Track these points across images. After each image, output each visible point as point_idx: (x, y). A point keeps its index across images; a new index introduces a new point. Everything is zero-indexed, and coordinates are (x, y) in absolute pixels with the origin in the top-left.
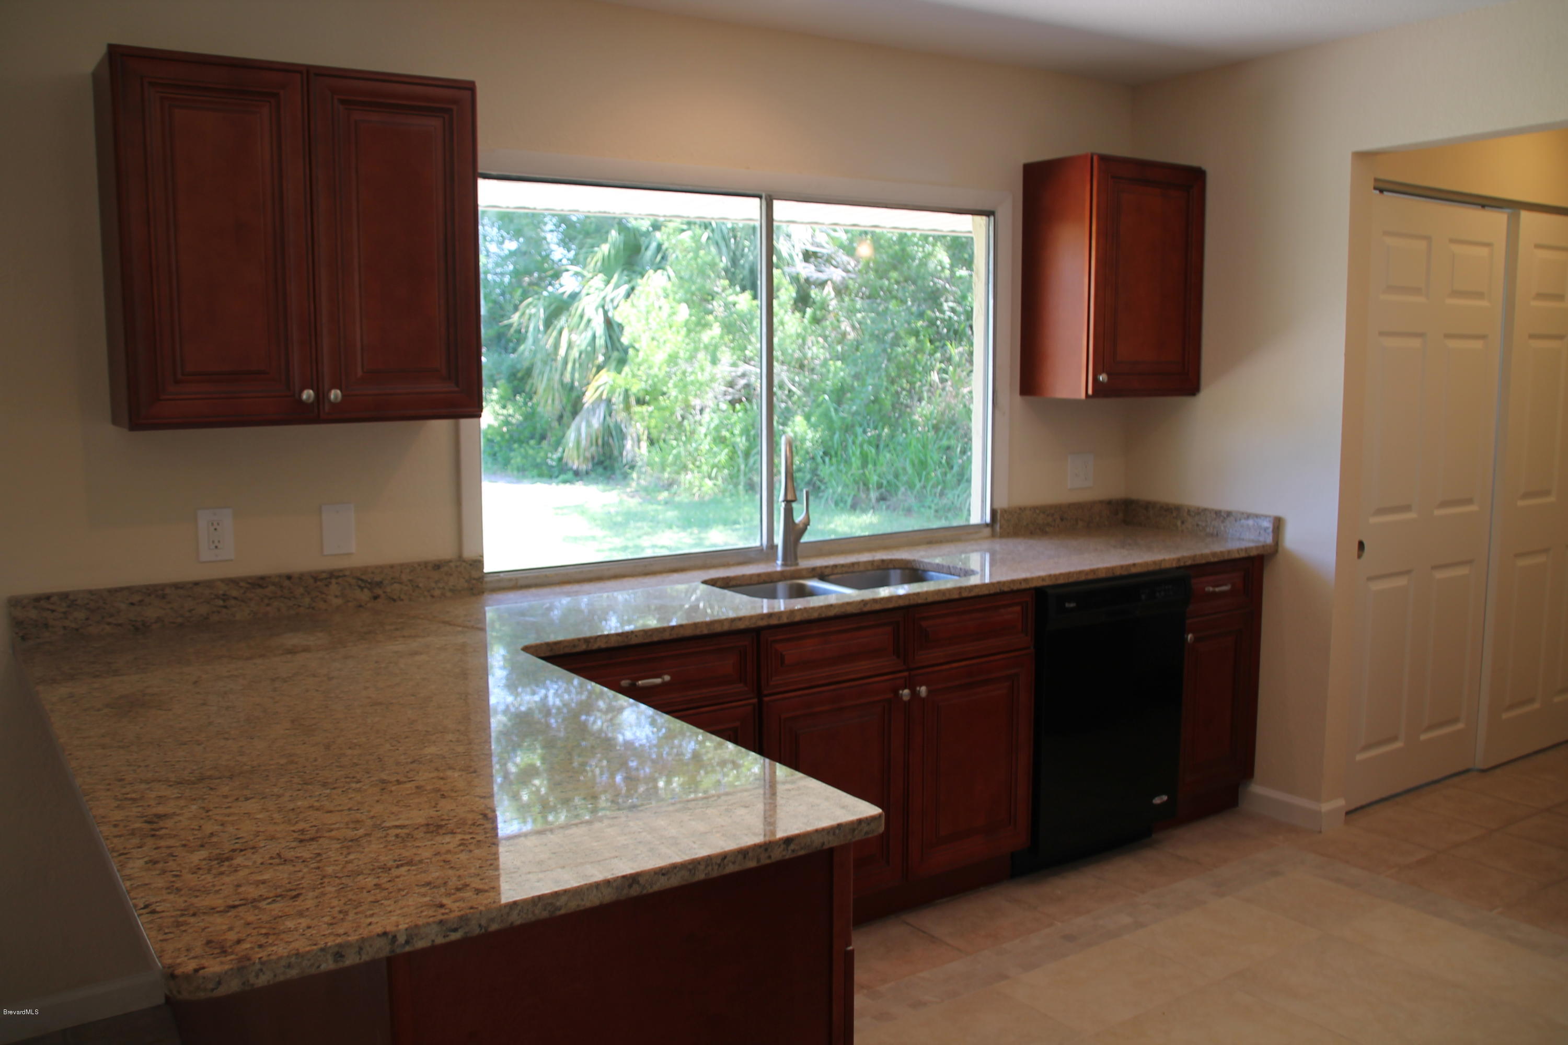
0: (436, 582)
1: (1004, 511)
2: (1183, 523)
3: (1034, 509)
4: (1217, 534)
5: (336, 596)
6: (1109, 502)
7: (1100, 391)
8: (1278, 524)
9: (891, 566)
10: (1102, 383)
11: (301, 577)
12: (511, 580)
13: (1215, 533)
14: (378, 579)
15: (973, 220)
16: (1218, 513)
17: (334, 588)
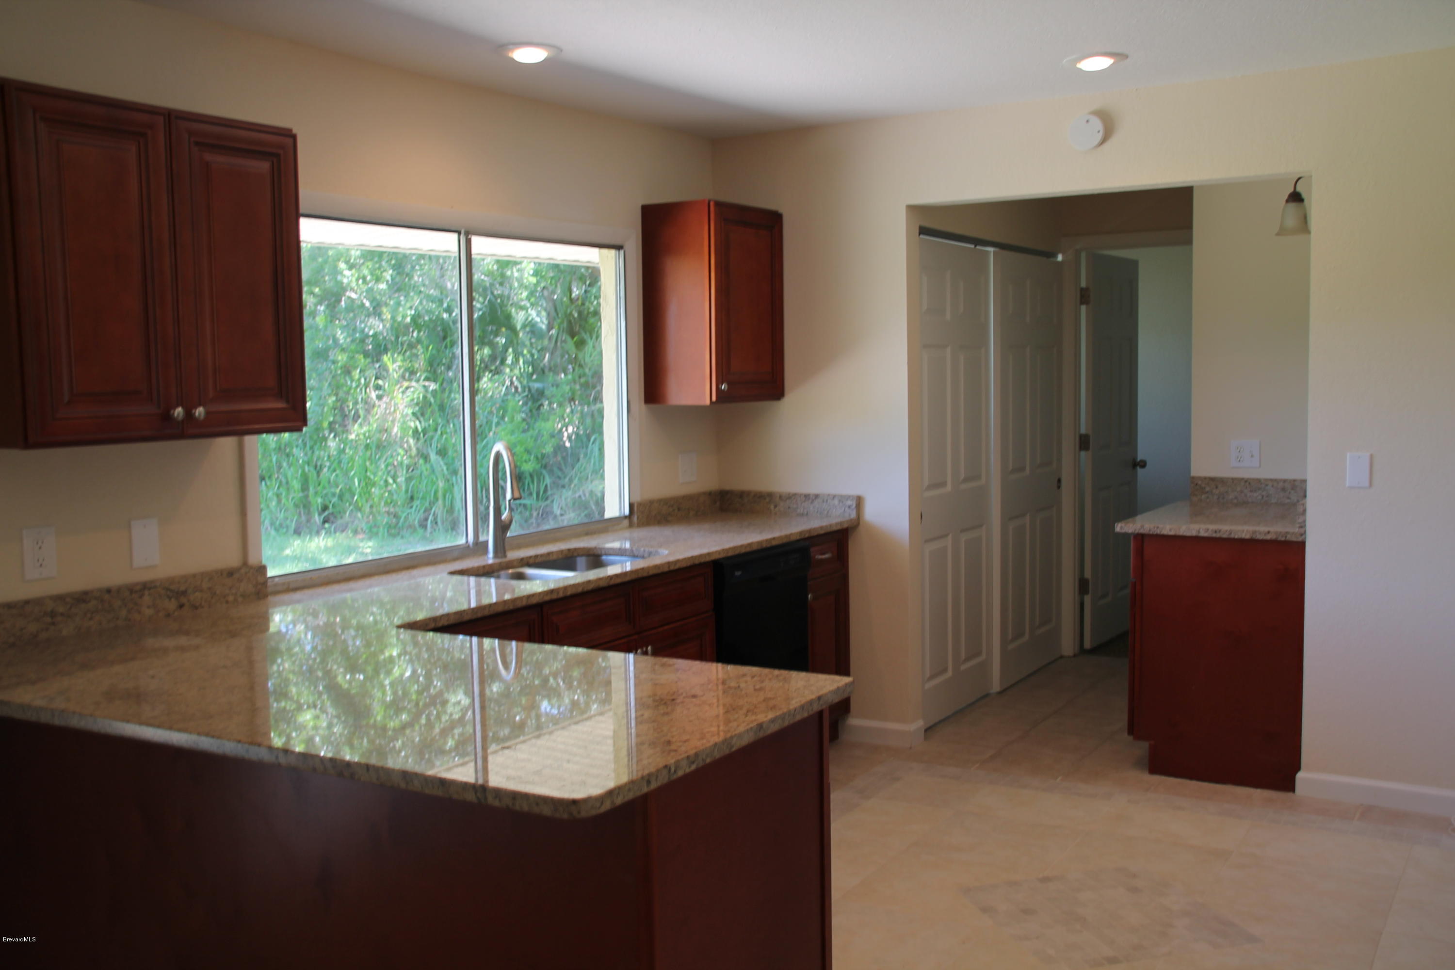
0: (230, 588)
1: (640, 504)
2: (775, 506)
3: (660, 501)
4: (807, 514)
5: (149, 607)
6: (709, 493)
7: (722, 398)
8: (859, 502)
9: (575, 554)
10: (723, 391)
11: (119, 590)
12: (284, 584)
13: (806, 513)
14: (183, 588)
15: (599, 252)
16: (807, 496)
17: (147, 599)
